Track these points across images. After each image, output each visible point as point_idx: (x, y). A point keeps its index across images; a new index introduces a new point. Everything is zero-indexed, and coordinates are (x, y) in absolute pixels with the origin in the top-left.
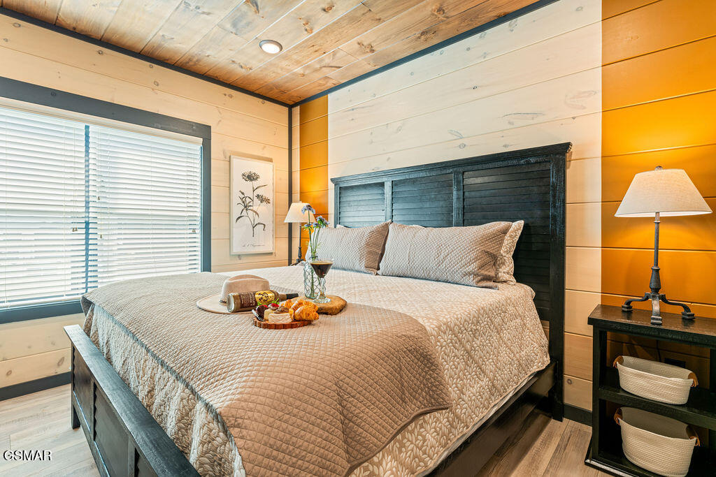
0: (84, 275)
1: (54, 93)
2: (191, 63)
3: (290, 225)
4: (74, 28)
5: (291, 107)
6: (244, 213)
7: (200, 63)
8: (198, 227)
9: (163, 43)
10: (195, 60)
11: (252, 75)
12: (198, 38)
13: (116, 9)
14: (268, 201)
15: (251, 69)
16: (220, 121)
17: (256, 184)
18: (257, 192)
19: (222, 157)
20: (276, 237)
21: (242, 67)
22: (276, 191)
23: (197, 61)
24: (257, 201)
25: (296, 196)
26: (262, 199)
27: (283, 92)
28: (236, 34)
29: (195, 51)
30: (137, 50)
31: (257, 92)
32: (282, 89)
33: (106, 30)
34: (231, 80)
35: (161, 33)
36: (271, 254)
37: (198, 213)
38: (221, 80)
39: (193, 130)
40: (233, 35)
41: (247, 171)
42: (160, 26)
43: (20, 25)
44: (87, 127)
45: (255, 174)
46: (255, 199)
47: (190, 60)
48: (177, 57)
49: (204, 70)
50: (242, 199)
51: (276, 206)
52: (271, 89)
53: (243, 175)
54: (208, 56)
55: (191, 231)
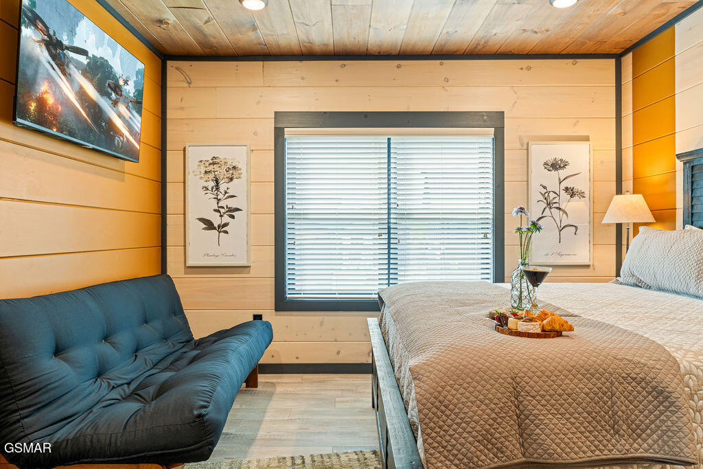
0: (386, 277)
1: (366, 115)
2: (479, 47)
3: (619, 227)
4: (379, 53)
5: (618, 57)
6: (547, 211)
7: (489, 44)
8: (490, 231)
9: (448, 38)
10: (482, 43)
11: (552, 36)
12: (480, 22)
13: (406, 26)
14: (582, 195)
15: (547, 31)
16: (516, 102)
17: (563, 173)
18: (564, 185)
19: (518, 145)
20: (594, 243)
21: (536, 32)
22: (593, 180)
23: (485, 43)
24: (564, 195)
25: (628, 184)
26: (571, 192)
27: (602, 42)
28: (519, 3)
29: (481, 34)
30: (429, 52)
31: (564, 52)
32: (599, 39)
33: (401, 46)
34: (528, 49)
35: (445, 31)
36: (588, 266)
37: (490, 214)
38: (515, 53)
39: (484, 121)
40: (516, 6)
41: (550, 158)
42: (443, 25)
43: (345, 65)
44: (389, 139)
45: (561, 160)
46: (563, 193)
47: (478, 44)
48: (465, 47)
49: (495, 49)
50: (543, 195)
51: (593, 201)
52: (584, 44)
53: (545, 164)
54: (495, 34)
55: (482, 236)
